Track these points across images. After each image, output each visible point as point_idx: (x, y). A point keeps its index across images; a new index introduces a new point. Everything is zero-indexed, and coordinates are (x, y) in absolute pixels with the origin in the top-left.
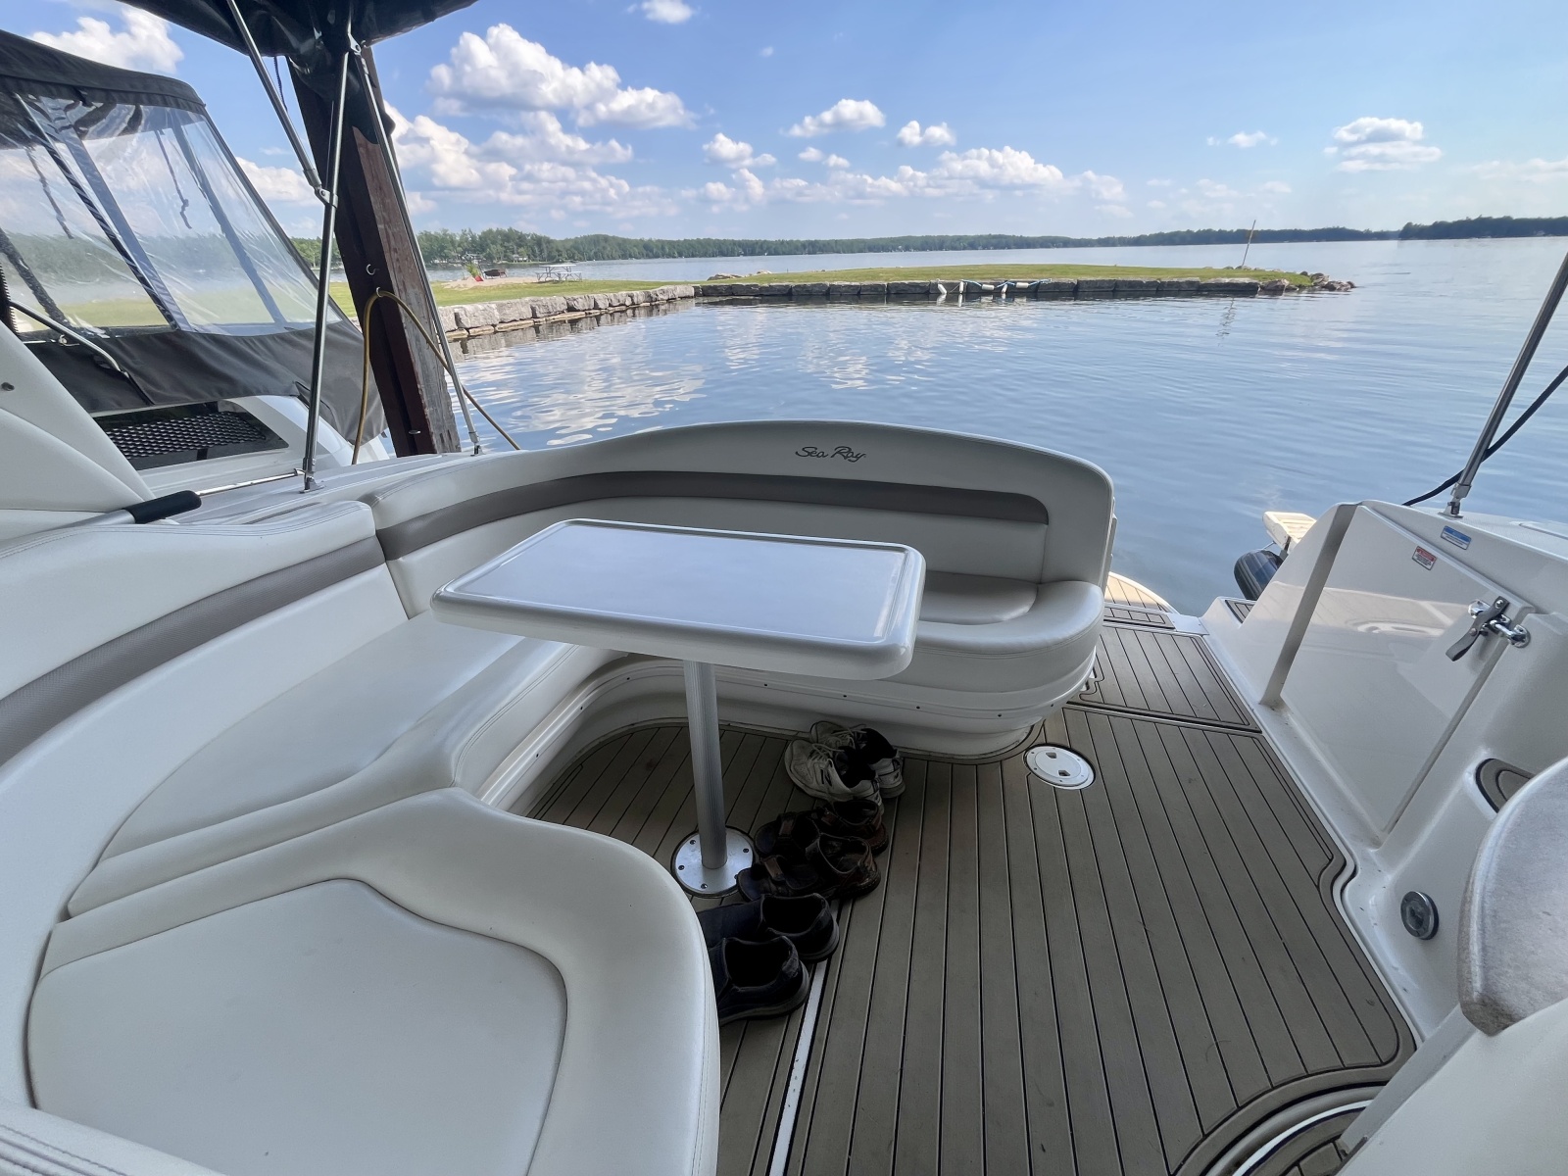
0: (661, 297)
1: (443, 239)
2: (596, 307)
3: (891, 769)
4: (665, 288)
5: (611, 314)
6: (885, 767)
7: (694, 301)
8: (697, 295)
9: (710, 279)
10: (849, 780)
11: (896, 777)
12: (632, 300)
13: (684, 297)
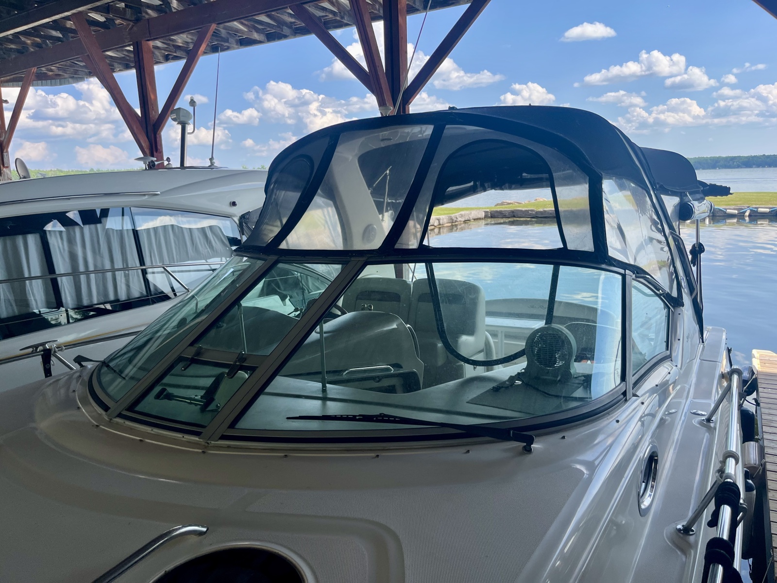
0: (460, 219)
4: (463, 213)
7: (483, 222)
8: (486, 217)
9: (497, 205)
12: (439, 222)
13: (477, 219)
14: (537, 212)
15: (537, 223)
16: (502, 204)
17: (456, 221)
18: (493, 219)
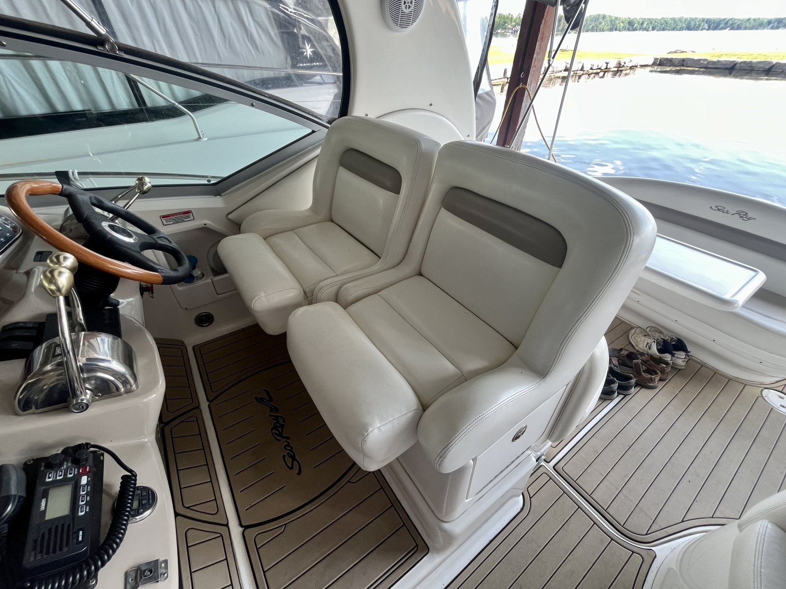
0: (627, 64)
1: (508, 17)
2: (582, 69)
3: (684, 357)
5: (589, 75)
6: (681, 355)
7: (649, 69)
8: (654, 64)
9: (671, 52)
10: (660, 351)
11: (683, 361)
12: (607, 65)
13: (644, 66)
14: (709, 62)
15: (703, 73)
16: (675, 52)
17: (623, 66)
18: (659, 67)
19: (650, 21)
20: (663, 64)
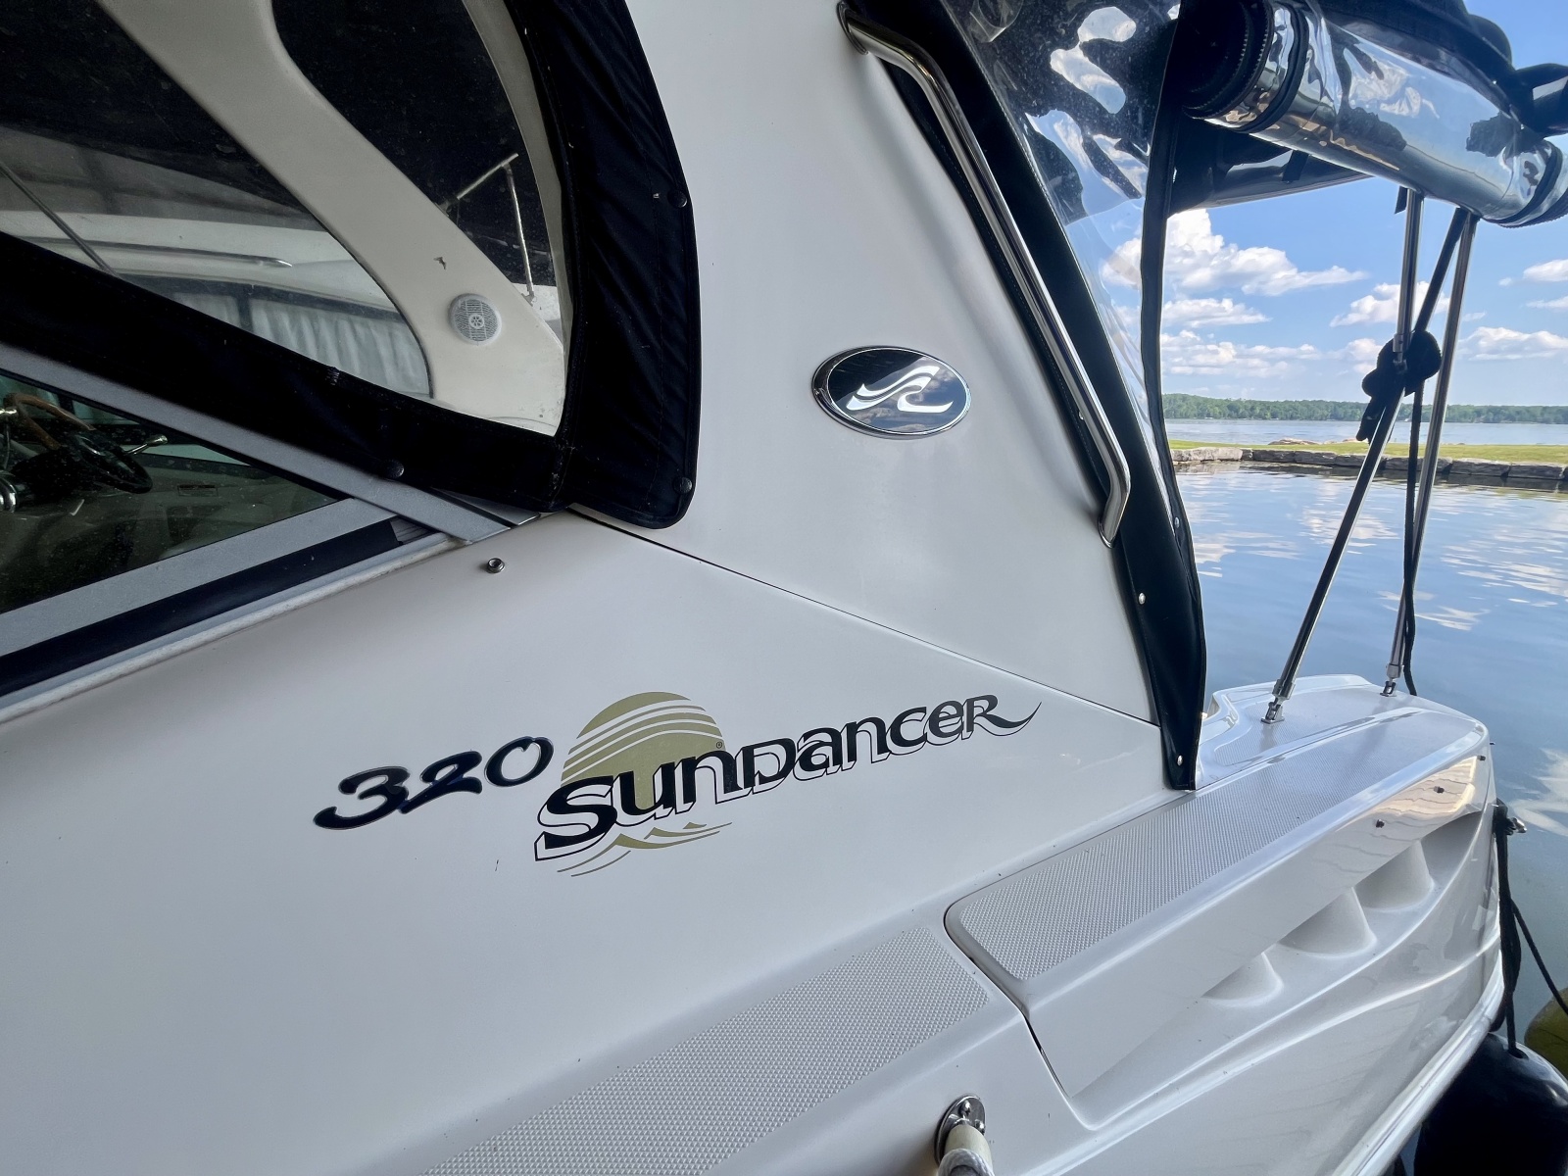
8: (1244, 458)
13: (1227, 460)
14: (1337, 458)
16: (1281, 443)
17: (1187, 460)
18: (1255, 462)
19: (1266, 405)
20: (1260, 459)
